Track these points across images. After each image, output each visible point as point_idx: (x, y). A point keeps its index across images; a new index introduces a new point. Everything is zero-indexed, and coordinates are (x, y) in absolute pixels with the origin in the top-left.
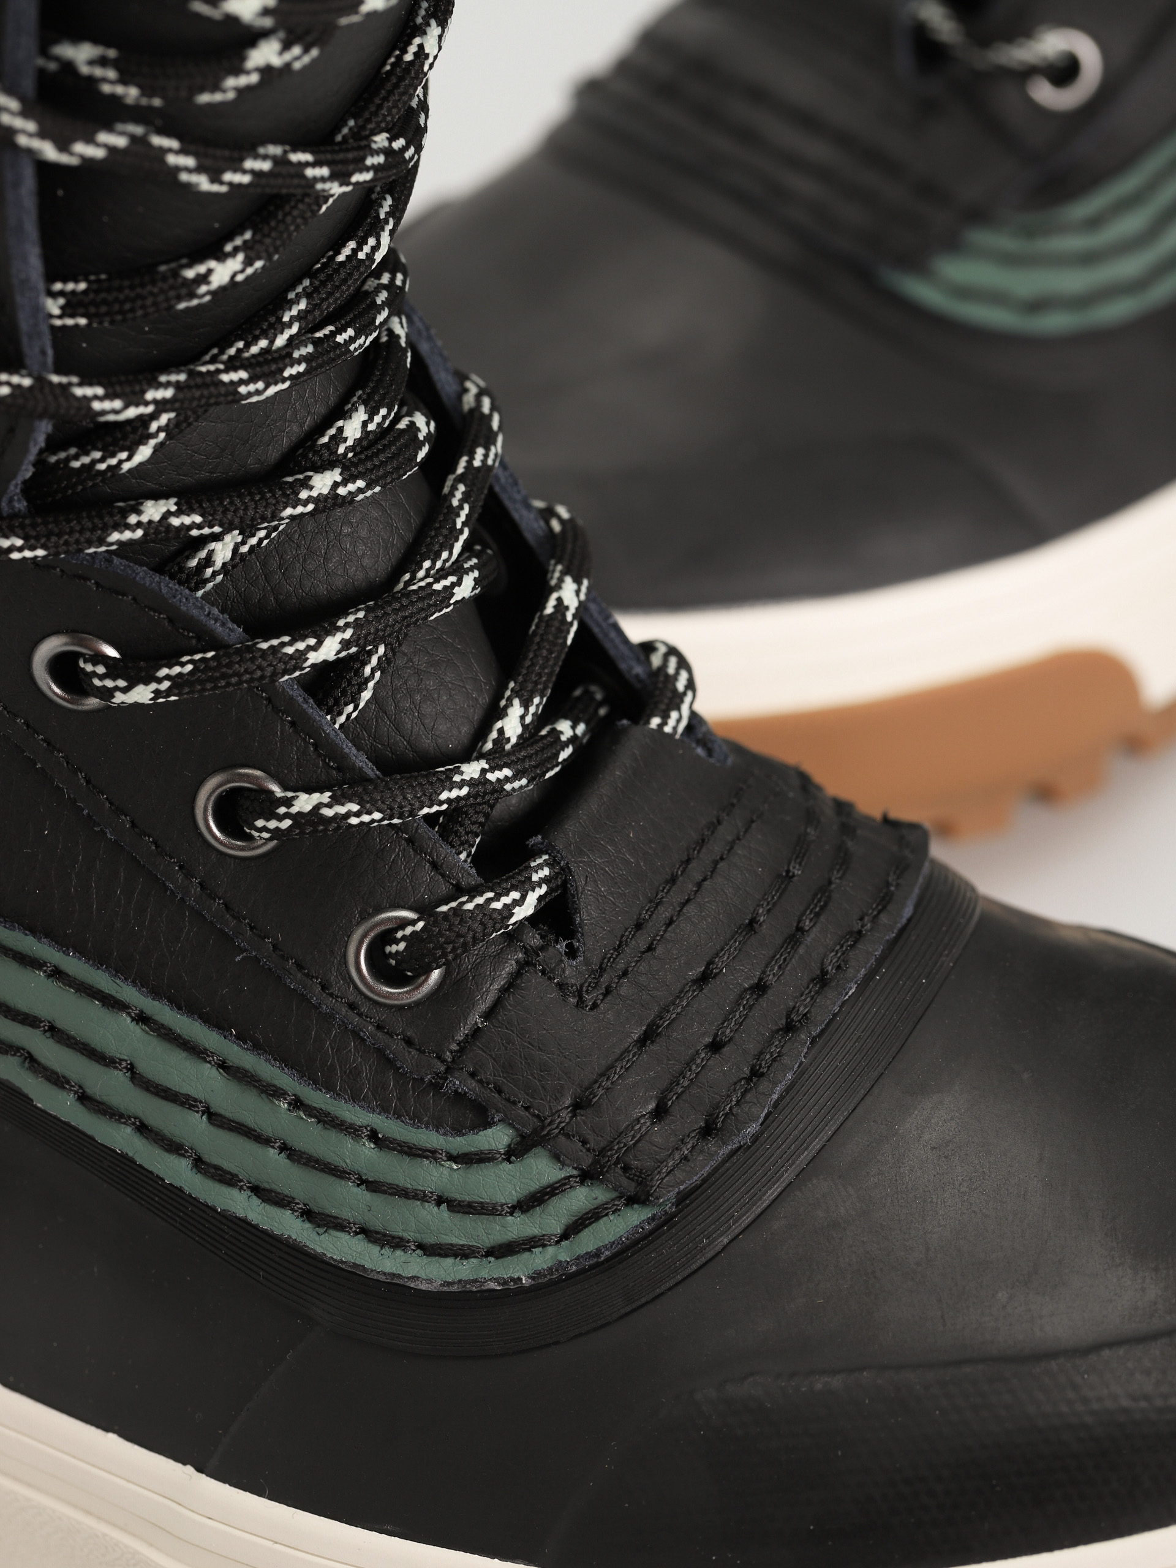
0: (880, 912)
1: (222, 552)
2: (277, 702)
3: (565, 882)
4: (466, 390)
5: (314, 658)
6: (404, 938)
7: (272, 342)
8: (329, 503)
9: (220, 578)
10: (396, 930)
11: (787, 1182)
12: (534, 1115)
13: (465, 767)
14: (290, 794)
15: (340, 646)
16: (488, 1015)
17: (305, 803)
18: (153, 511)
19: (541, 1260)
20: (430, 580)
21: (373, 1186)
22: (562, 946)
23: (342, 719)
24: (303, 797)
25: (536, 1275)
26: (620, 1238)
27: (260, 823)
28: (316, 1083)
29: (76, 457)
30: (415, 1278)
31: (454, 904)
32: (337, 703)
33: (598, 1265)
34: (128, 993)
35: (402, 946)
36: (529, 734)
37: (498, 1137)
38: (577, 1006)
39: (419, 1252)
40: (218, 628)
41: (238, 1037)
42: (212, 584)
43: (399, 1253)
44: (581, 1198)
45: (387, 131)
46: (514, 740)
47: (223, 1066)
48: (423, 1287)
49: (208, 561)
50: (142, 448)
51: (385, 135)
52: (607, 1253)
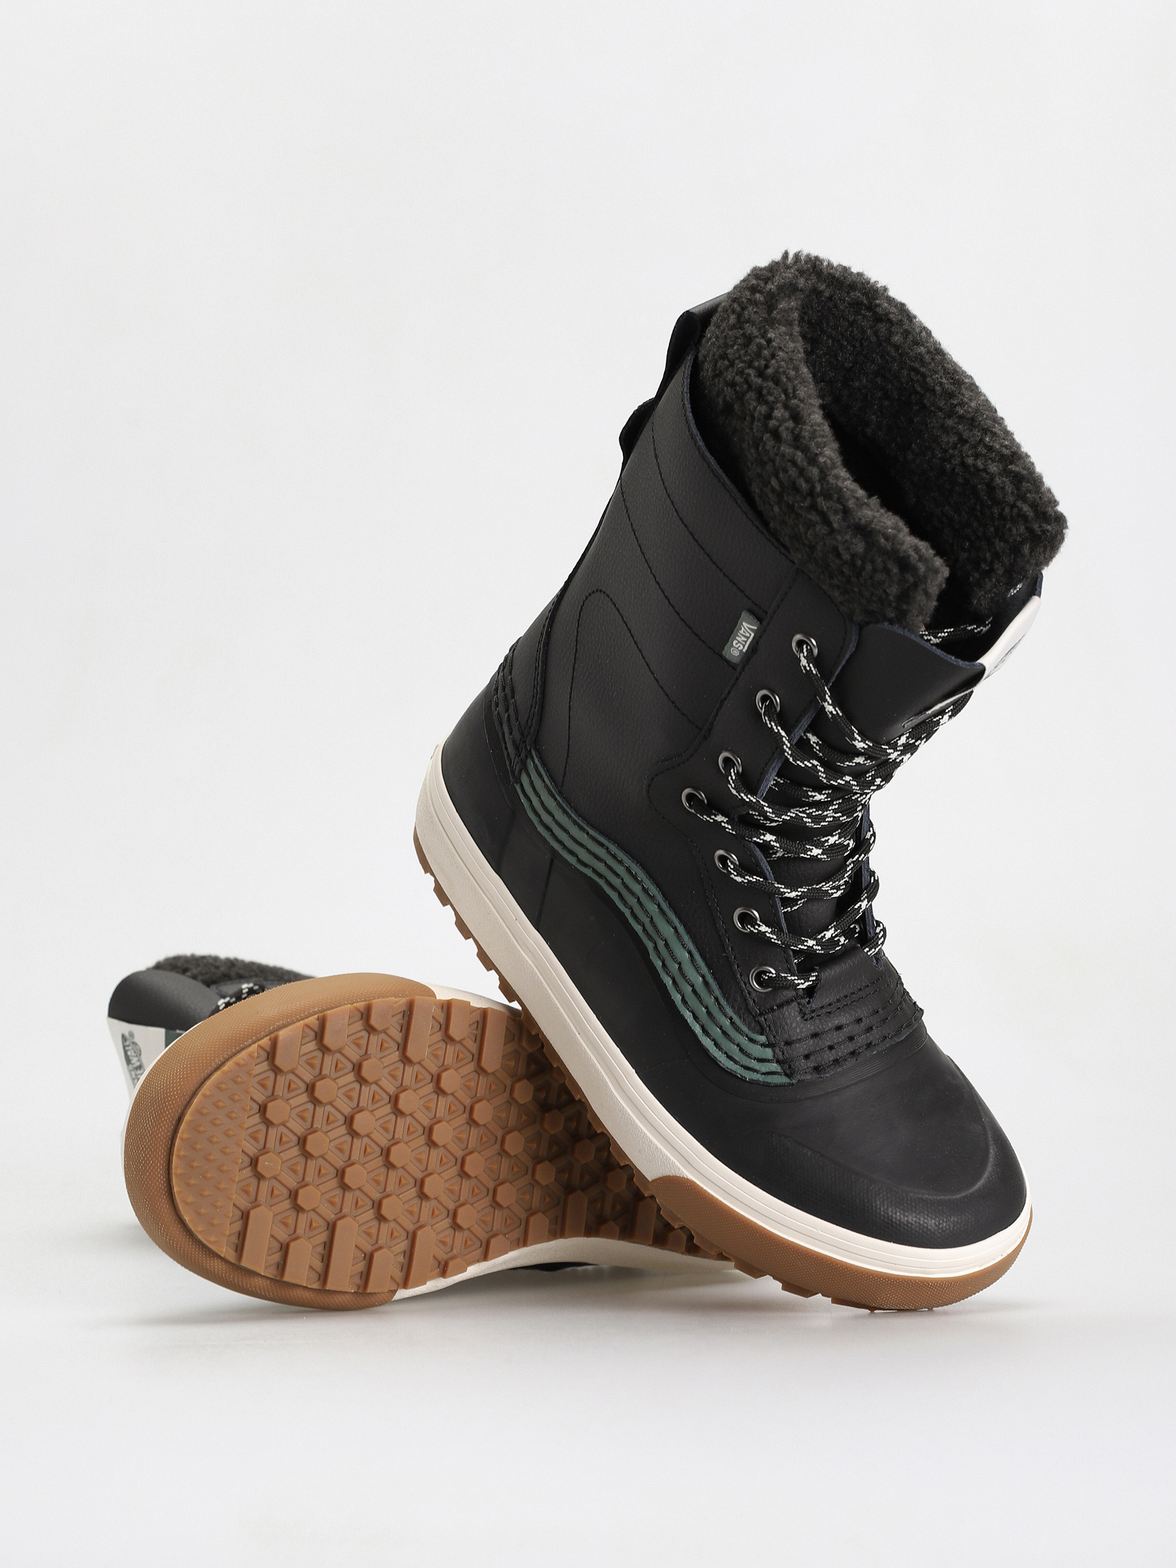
1: (780, 853)
2: (772, 900)
3: (818, 984)
4: (870, 831)
5: (787, 895)
6: (768, 976)
8: (814, 859)
10: (768, 972)
12: (773, 1039)
13: (809, 941)
14: (761, 924)
15: (795, 895)
16: (778, 1007)
17: (764, 928)
18: (768, 838)
19: (754, 1075)
20: (829, 888)
21: (724, 1033)
22: (807, 1000)
23: (786, 910)
25: (750, 1079)
26: (778, 1083)
27: (749, 926)
28: (724, 996)
30: (720, 1062)
31: (786, 975)
34: (691, 945)
35: (767, 978)
36: (832, 939)
37: (762, 1039)
38: (802, 1018)
39: (725, 1055)
40: (767, 873)
41: (712, 974)
44: (774, 1067)
45: (881, 778)
46: (826, 939)
47: (704, 979)
48: (721, 1065)
49: (775, 853)
51: (880, 779)
52: (772, 1085)
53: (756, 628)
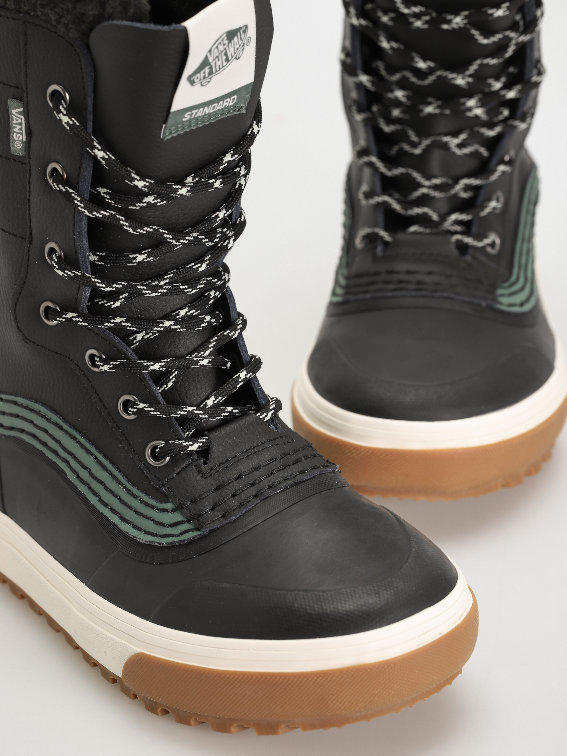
0: (298, 475)
1: (139, 337)
2: (142, 379)
3: (210, 445)
5: (152, 368)
6: (159, 448)
7: (159, 283)
8: (168, 330)
9: (138, 344)
10: (158, 445)
11: (239, 534)
12: (179, 502)
13: (189, 408)
14: (139, 403)
15: (160, 366)
16: (177, 474)
17: (141, 406)
18: (118, 320)
19: (170, 540)
21: (138, 513)
22: (203, 461)
23: (162, 389)
24: (142, 404)
25: (167, 543)
26: (191, 538)
27: (130, 409)
29: (101, 301)
30: (139, 538)
31: (173, 441)
32: (162, 384)
33: (184, 544)
34: (93, 450)
35: (159, 450)
36: (215, 406)
37: (169, 506)
38: (201, 477)
39: (144, 532)
40: (129, 355)
41: (116, 467)
42: (135, 345)
43: (139, 532)
44: (186, 526)
46: (209, 406)
47: (111, 474)
48: (141, 541)
49: (135, 339)
50: (117, 302)
52: (186, 541)
53: (21, 109)
